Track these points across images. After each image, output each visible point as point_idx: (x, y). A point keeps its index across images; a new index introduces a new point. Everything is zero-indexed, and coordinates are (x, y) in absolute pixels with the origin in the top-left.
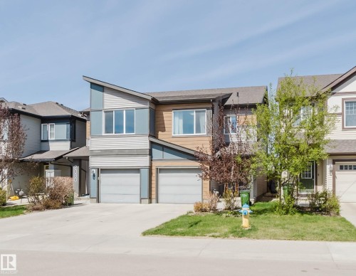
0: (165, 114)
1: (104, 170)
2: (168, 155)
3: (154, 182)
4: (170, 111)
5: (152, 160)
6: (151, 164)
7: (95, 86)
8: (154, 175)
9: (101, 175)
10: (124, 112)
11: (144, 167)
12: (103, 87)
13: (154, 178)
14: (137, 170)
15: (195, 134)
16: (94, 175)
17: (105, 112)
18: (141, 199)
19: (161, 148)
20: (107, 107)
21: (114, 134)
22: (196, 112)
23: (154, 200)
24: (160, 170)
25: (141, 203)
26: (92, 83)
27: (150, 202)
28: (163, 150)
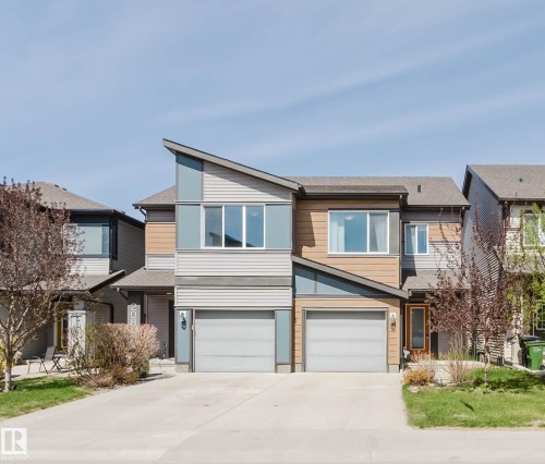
0: (315, 216)
1: (201, 313)
2: (323, 288)
3: (298, 335)
4: (325, 211)
5: (294, 297)
6: (294, 302)
7: (184, 158)
8: (299, 321)
9: (197, 321)
10: (244, 208)
11: (283, 309)
12: (201, 161)
13: (298, 328)
14: (270, 314)
15: (368, 253)
16: (184, 323)
17: (206, 207)
18: (277, 364)
19: (312, 274)
20: (209, 198)
21: (223, 247)
22: (371, 214)
23: (298, 367)
24: (309, 314)
25: (276, 371)
26: (178, 153)
27: (293, 371)
28: (315, 279)
